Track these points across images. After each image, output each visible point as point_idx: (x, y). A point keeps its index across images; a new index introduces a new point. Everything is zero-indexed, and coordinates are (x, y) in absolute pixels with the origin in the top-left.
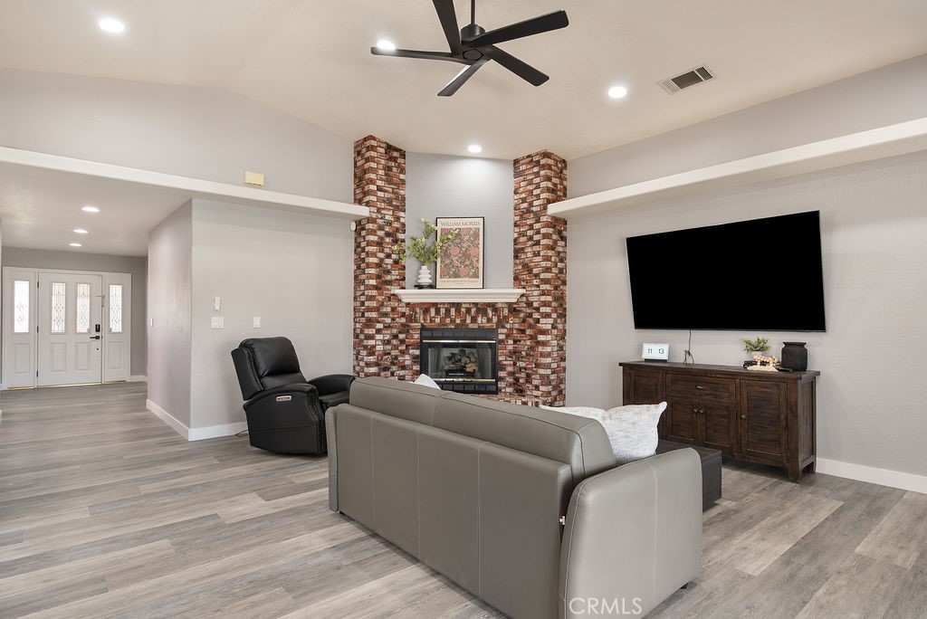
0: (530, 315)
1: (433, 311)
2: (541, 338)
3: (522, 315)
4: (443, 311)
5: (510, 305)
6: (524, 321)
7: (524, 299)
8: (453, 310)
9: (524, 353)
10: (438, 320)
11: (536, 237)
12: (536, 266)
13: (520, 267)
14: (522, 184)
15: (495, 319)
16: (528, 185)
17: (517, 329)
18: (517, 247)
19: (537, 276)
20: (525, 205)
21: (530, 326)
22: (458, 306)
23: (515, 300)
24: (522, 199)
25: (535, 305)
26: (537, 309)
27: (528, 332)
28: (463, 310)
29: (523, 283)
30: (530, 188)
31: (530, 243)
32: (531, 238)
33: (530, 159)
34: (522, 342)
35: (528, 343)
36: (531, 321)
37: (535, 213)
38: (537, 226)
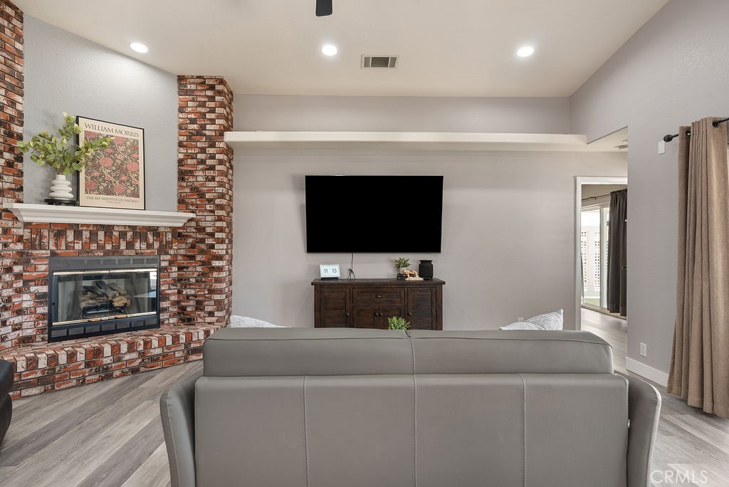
0: (202, 241)
1: (70, 236)
2: (216, 263)
3: (190, 240)
4: (86, 234)
5: (174, 229)
6: (193, 246)
7: (193, 224)
8: (101, 235)
9: (193, 280)
10: (78, 246)
11: (209, 162)
12: (209, 191)
13: (188, 190)
14: (190, 104)
15: (156, 245)
16: (198, 106)
17: (182, 255)
18: (182, 168)
19: (210, 201)
20: (195, 127)
21: (202, 252)
22: (108, 229)
23: (181, 225)
24: (190, 119)
25: (209, 230)
26: (212, 235)
27: (199, 258)
28: (116, 234)
29: (191, 207)
30: (203, 110)
31: (201, 167)
32: (202, 162)
33: (202, 80)
34: (190, 269)
35: (199, 269)
36: (203, 246)
37: (209, 138)
38: (211, 151)
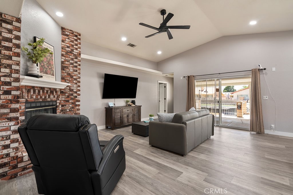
0: (72, 95)
1: (32, 91)
2: (77, 103)
3: (67, 94)
4: (37, 91)
5: (60, 89)
6: (68, 97)
7: (68, 88)
8: (41, 91)
9: (68, 110)
10: (34, 97)
11: (75, 64)
12: (75, 76)
13: (66, 74)
14: (67, 40)
15: (56, 97)
16: (70, 42)
17: (63, 100)
18: (63, 65)
19: (75, 79)
20: (69, 49)
21: (72, 99)
22: (43, 88)
23: (63, 88)
24: (67, 46)
25: (75, 90)
26: (76, 92)
27: (70, 101)
28: (45, 91)
29: (67, 81)
30: (73, 44)
31: (71, 66)
32: (72, 64)
33: (72, 32)
34: (67, 106)
35: (71, 106)
36: (72, 97)
37: (75, 55)
38: (76, 60)
